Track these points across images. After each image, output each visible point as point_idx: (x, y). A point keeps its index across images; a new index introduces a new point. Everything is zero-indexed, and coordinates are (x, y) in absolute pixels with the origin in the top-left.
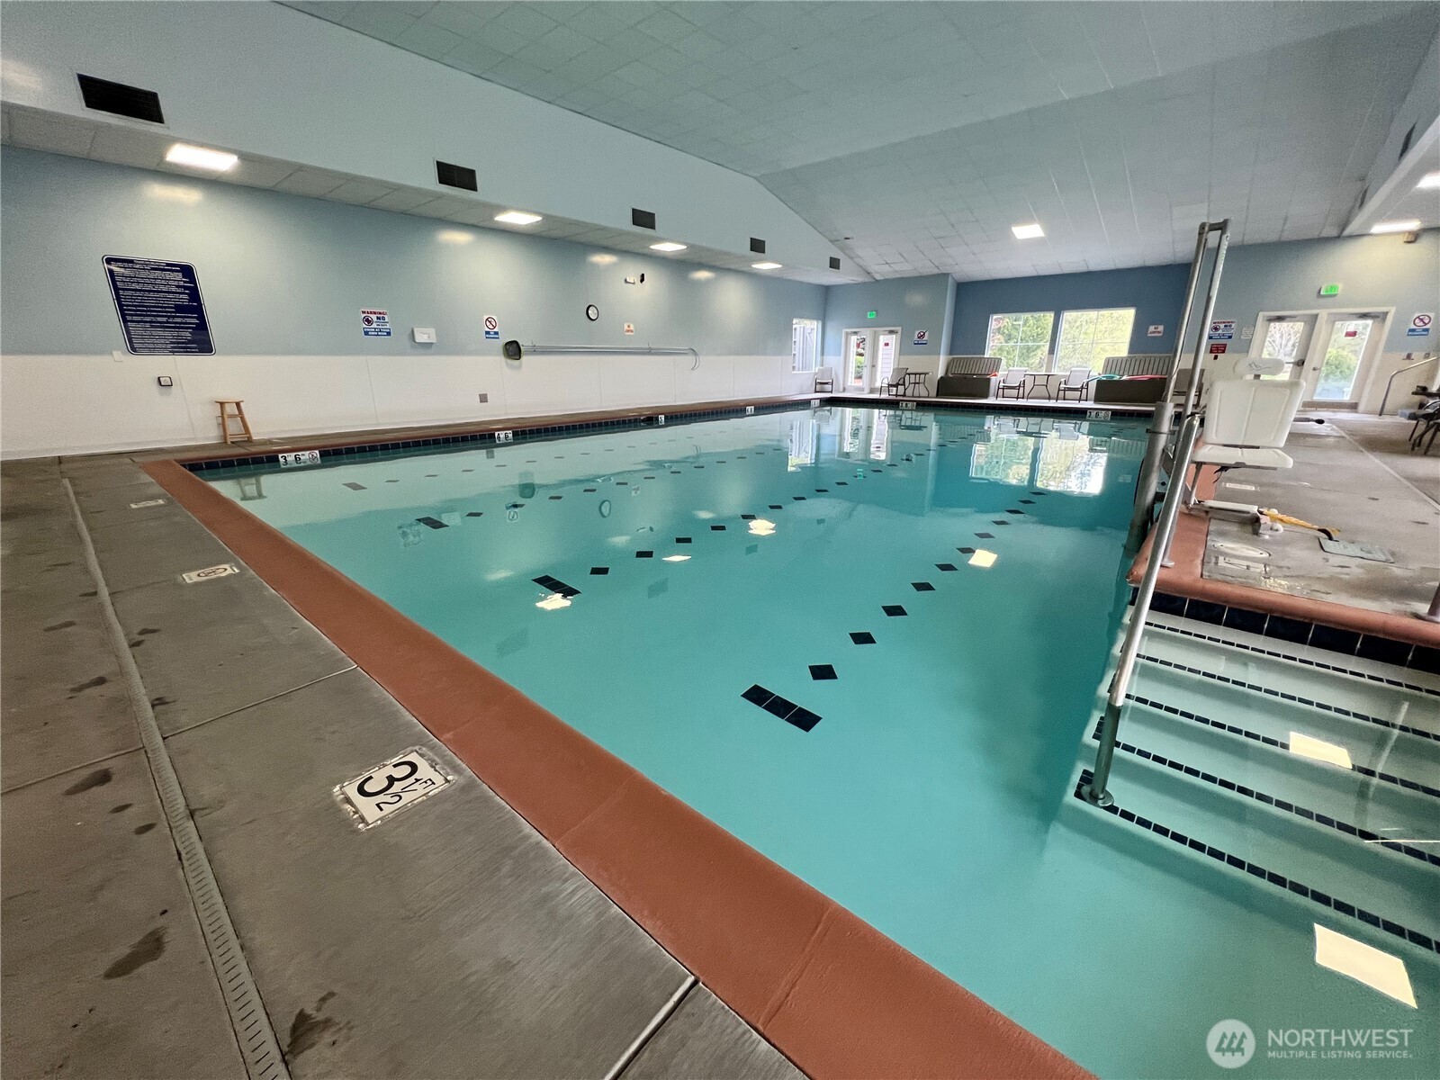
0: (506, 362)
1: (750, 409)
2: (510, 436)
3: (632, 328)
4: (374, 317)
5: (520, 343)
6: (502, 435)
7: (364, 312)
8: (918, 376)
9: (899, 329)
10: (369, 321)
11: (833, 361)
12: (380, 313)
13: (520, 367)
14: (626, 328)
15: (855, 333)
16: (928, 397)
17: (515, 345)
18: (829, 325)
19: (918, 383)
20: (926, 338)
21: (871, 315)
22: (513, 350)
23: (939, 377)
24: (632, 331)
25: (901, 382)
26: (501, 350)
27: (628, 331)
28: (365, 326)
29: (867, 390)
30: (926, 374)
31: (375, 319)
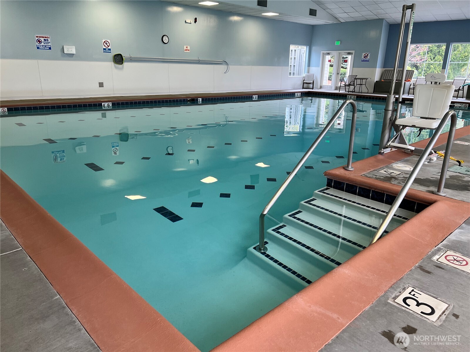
0: (115, 66)
1: (255, 97)
2: (111, 105)
3: (189, 48)
4: (42, 39)
5: (123, 56)
6: (106, 104)
7: (37, 37)
8: (362, 80)
9: (353, 52)
10: (40, 42)
11: (315, 70)
12: (46, 37)
13: (122, 68)
14: (185, 48)
15: (328, 54)
16: (368, 93)
17: (120, 56)
18: (314, 48)
19: (362, 85)
20: (368, 58)
21: (338, 43)
22: (119, 59)
23: (375, 81)
24: (188, 50)
25: (352, 83)
26: (112, 59)
27: (186, 50)
28: (37, 44)
29: (334, 88)
30: (366, 79)
31: (43, 41)
